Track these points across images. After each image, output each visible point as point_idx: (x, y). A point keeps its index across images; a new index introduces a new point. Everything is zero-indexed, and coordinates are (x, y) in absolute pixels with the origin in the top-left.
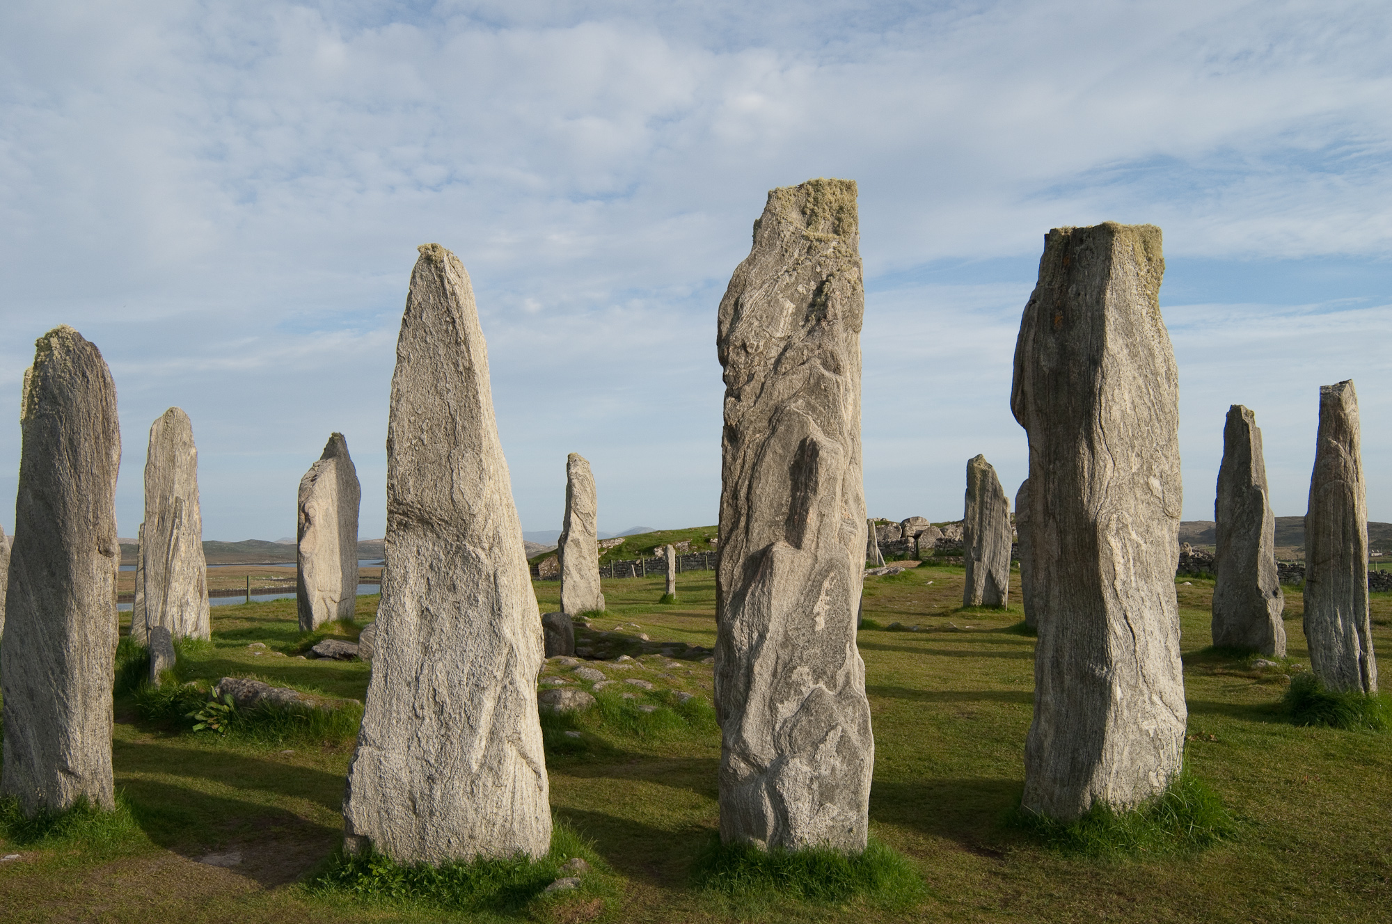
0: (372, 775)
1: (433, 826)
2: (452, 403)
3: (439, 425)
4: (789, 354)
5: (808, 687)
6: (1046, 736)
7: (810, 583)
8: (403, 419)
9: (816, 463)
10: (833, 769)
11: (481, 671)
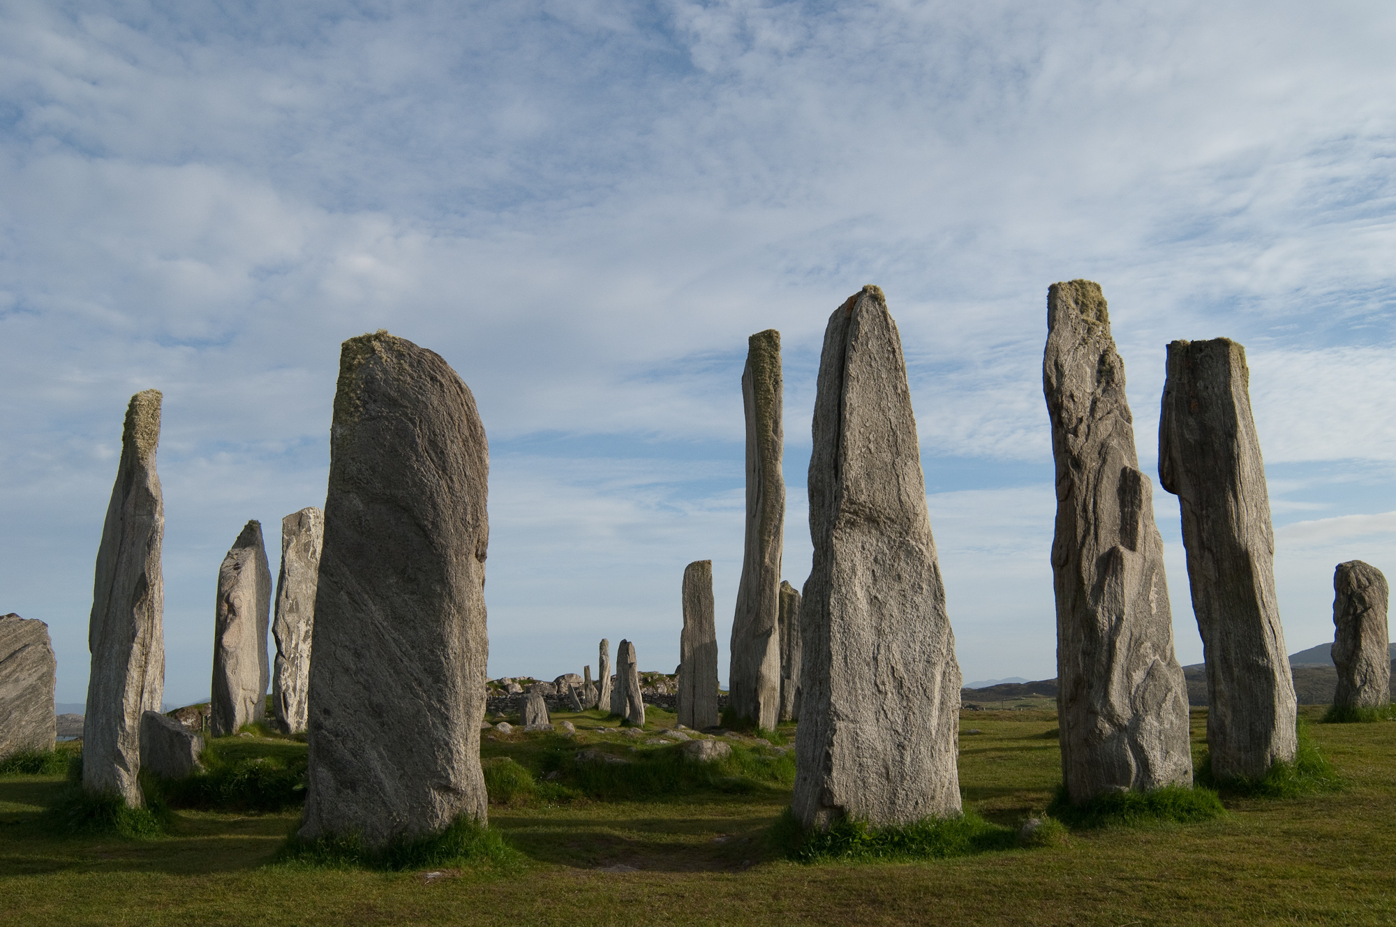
0: (850, 746)
1: (904, 789)
2: (893, 420)
3: (882, 438)
4: (1099, 405)
5: (1152, 658)
6: (1225, 716)
7: (1144, 577)
8: (855, 430)
9: (1140, 486)
10: (1172, 723)
11: (930, 649)
